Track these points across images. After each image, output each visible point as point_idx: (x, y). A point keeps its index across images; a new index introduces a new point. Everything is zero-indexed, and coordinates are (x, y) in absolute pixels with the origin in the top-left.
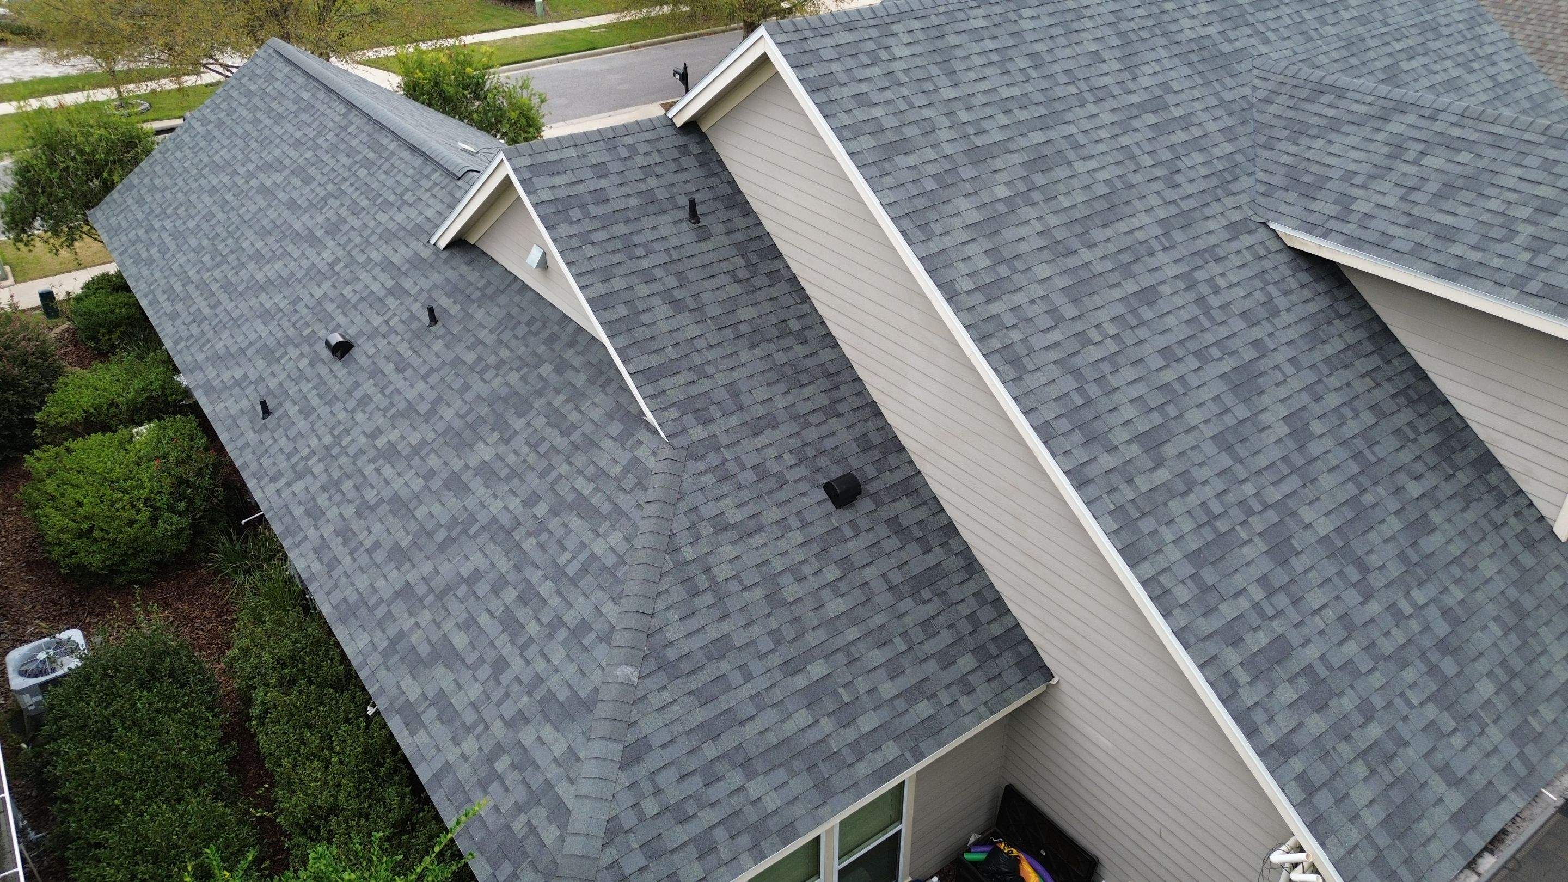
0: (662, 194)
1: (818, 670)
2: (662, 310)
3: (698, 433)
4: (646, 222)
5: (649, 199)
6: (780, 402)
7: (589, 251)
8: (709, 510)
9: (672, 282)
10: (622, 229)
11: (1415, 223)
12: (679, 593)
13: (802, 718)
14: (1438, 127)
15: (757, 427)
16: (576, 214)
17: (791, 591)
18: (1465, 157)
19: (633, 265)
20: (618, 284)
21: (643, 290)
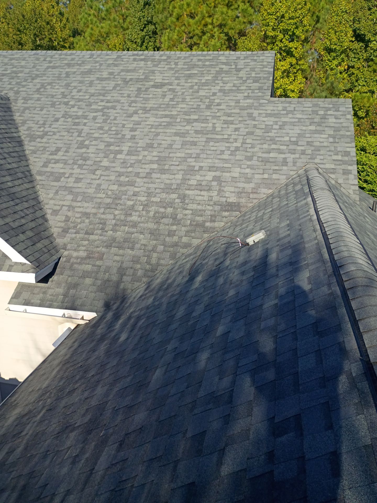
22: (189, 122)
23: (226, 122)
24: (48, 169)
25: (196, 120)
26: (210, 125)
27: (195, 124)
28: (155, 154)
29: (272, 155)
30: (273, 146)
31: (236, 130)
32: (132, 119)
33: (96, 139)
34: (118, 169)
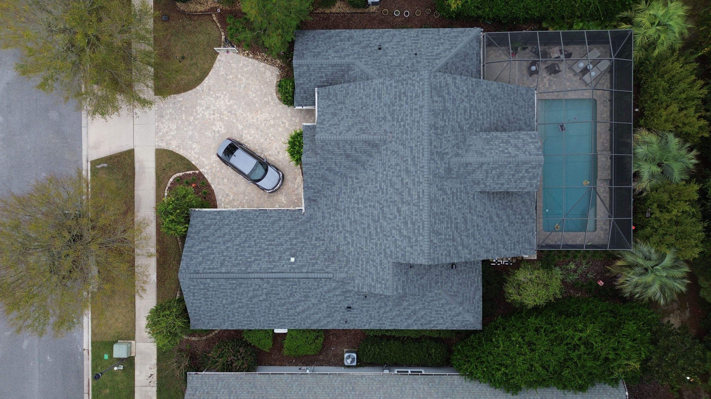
0: (405, 270)
1: (469, 283)
2: (422, 280)
3: (439, 284)
4: (409, 276)
5: (406, 273)
6: (440, 268)
7: (411, 288)
8: (449, 288)
9: (419, 277)
10: (409, 280)
11: (497, 184)
12: (456, 297)
13: (472, 288)
14: (491, 166)
15: (442, 274)
16: (405, 287)
17: (461, 281)
18: (498, 170)
19: (415, 281)
20: (417, 286)
21: (419, 282)
22: (376, 228)
23: (376, 244)
24: (349, 179)
25: (377, 231)
26: (374, 237)
27: (375, 231)
28: (358, 218)
29: (360, 262)
30: (364, 263)
31: (372, 248)
32: (376, 204)
33: (364, 192)
34: (351, 206)
